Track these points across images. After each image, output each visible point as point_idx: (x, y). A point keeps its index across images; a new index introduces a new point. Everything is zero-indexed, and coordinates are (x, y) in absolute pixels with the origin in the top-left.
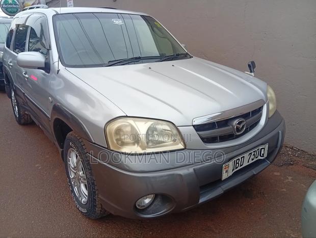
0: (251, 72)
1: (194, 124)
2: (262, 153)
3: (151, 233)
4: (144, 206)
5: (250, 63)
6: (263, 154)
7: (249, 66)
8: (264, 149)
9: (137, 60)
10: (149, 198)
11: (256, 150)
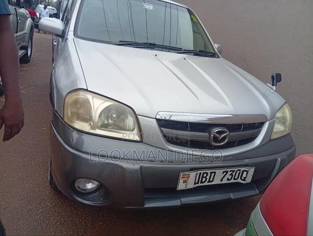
0: (273, 85)
1: (158, 117)
2: (244, 175)
3: (101, 223)
4: (85, 190)
5: (275, 75)
6: (245, 178)
7: (273, 77)
8: (247, 172)
9: (152, 47)
10: (93, 183)
11: (236, 169)
